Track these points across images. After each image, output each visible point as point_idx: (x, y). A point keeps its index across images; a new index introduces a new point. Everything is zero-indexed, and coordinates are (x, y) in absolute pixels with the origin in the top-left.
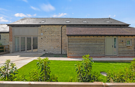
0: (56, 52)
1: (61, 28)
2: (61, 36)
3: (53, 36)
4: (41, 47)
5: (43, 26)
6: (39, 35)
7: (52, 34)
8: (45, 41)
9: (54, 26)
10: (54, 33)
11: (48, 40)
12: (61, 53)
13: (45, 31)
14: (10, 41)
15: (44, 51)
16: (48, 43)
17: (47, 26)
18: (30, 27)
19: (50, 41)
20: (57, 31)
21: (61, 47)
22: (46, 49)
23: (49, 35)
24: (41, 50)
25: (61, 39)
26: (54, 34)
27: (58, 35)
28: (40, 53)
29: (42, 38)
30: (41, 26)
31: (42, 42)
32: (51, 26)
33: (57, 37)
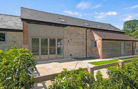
0: (81, 56)
1: (86, 30)
2: (85, 39)
3: (79, 39)
4: (67, 52)
5: (70, 27)
6: (65, 36)
7: (78, 37)
8: (71, 44)
9: (80, 28)
10: (80, 35)
11: (74, 43)
12: (85, 57)
13: (71, 32)
14: (24, 44)
15: (71, 55)
16: (75, 46)
17: (74, 27)
18: (54, 26)
19: (76, 44)
20: (82, 33)
21: (85, 50)
22: (72, 54)
23: (75, 37)
24: (67, 54)
25: (85, 42)
26: (80, 37)
27: (83, 38)
28: (66, 58)
29: (68, 41)
30: (68, 27)
31: (69, 46)
32: (77, 28)
33: (82, 40)
